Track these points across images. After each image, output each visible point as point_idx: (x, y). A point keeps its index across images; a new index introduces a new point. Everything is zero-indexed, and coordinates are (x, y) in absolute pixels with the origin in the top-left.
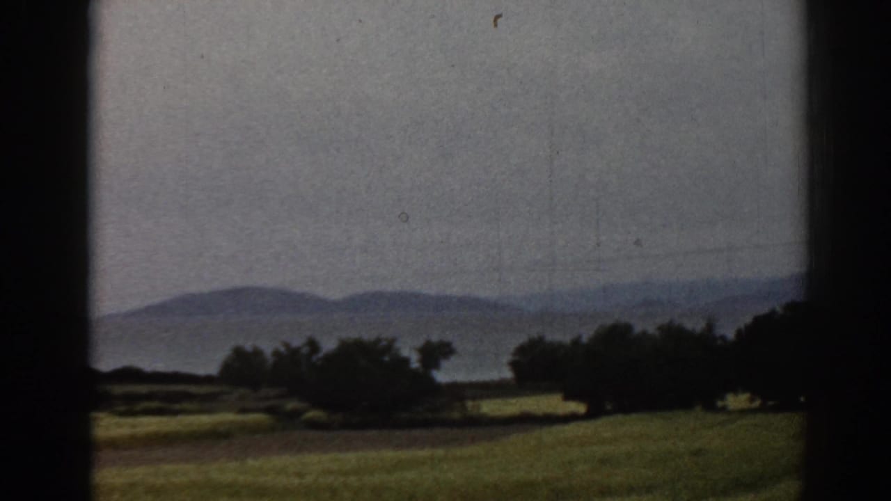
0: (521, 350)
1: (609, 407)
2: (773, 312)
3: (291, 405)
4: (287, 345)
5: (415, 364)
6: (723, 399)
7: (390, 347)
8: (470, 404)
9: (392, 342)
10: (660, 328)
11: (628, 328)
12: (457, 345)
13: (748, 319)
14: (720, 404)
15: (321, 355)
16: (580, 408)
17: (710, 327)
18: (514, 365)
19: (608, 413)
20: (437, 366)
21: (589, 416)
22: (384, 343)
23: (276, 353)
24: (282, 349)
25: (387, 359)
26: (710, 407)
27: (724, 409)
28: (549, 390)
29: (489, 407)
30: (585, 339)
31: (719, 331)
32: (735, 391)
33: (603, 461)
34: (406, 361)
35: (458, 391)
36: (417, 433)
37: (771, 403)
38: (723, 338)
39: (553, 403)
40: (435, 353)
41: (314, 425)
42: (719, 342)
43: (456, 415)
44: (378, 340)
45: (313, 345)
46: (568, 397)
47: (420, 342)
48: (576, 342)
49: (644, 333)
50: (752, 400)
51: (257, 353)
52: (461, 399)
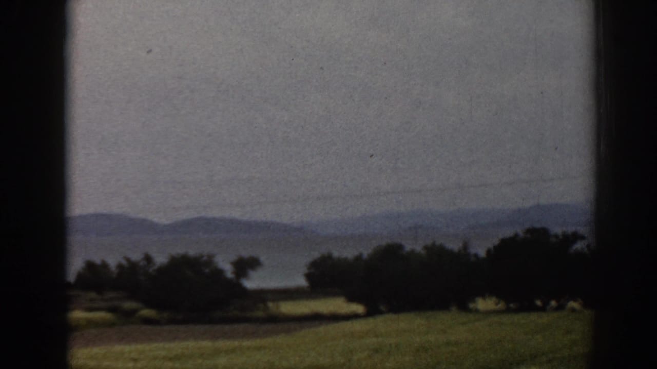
0: (314, 265)
1: (382, 308)
2: (516, 235)
3: (128, 305)
4: (128, 260)
5: (230, 274)
6: (474, 302)
7: (209, 261)
8: (270, 305)
10: (426, 248)
11: (400, 247)
12: (262, 259)
13: (496, 241)
14: (471, 306)
15: (155, 267)
16: (359, 308)
17: (466, 247)
18: (308, 276)
19: (381, 313)
21: (367, 315)
22: (205, 258)
23: (120, 266)
24: (124, 262)
25: (207, 270)
26: (463, 307)
27: (477, 311)
28: (335, 295)
29: (288, 308)
30: (365, 256)
31: (473, 251)
32: (483, 296)
33: (376, 351)
34: (222, 272)
35: (262, 296)
36: (227, 328)
37: (512, 305)
38: (476, 255)
39: (337, 305)
40: (245, 266)
41: (148, 321)
42: (473, 259)
43: (260, 314)
44: (201, 256)
45: (148, 259)
46: (351, 299)
47: (234, 257)
48: (358, 258)
49: (413, 251)
50: (497, 304)
51: (105, 265)
52: (264, 301)
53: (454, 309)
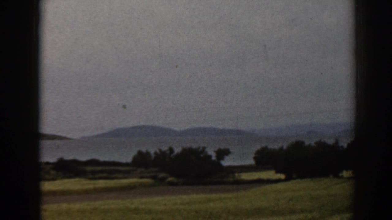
0: (258, 152)
1: (294, 176)
3: (162, 175)
4: (160, 150)
5: (214, 158)
6: (341, 173)
7: (203, 150)
8: (237, 175)
9: (204, 148)
10: (316, 143)
11: (303, 143)
14: (340, 175)
15: (174, 154)
16: (282, 176)
17: (337, 142)
18: (255, 158)
19: (294, 179)
20: (223, 159)
21: (286, 180)
22: (201, 149)
23: (156, 153)
24: (158, 151)
25: (202, 155)
26: (336, 175)
27: (342, 177)
28: (270, 169)
29: (245, 176)
30: (285, 147)
32: (347, 170)
33: (291, 200)
34: (210, 157)
35: (232, 170)
36: (214, 187)
38: (342, 147)
39: (271, 174)
40: (222, 153)
41: (172, 184)
42: (341, 149)
43: (231, 179)
44: (199, 148)
45: (171, 150)
46: (277, 172)
48: (281, 149)
49: (310, 145)
51: (148, 153)
52: (233, 173)
53: (331, 176)
